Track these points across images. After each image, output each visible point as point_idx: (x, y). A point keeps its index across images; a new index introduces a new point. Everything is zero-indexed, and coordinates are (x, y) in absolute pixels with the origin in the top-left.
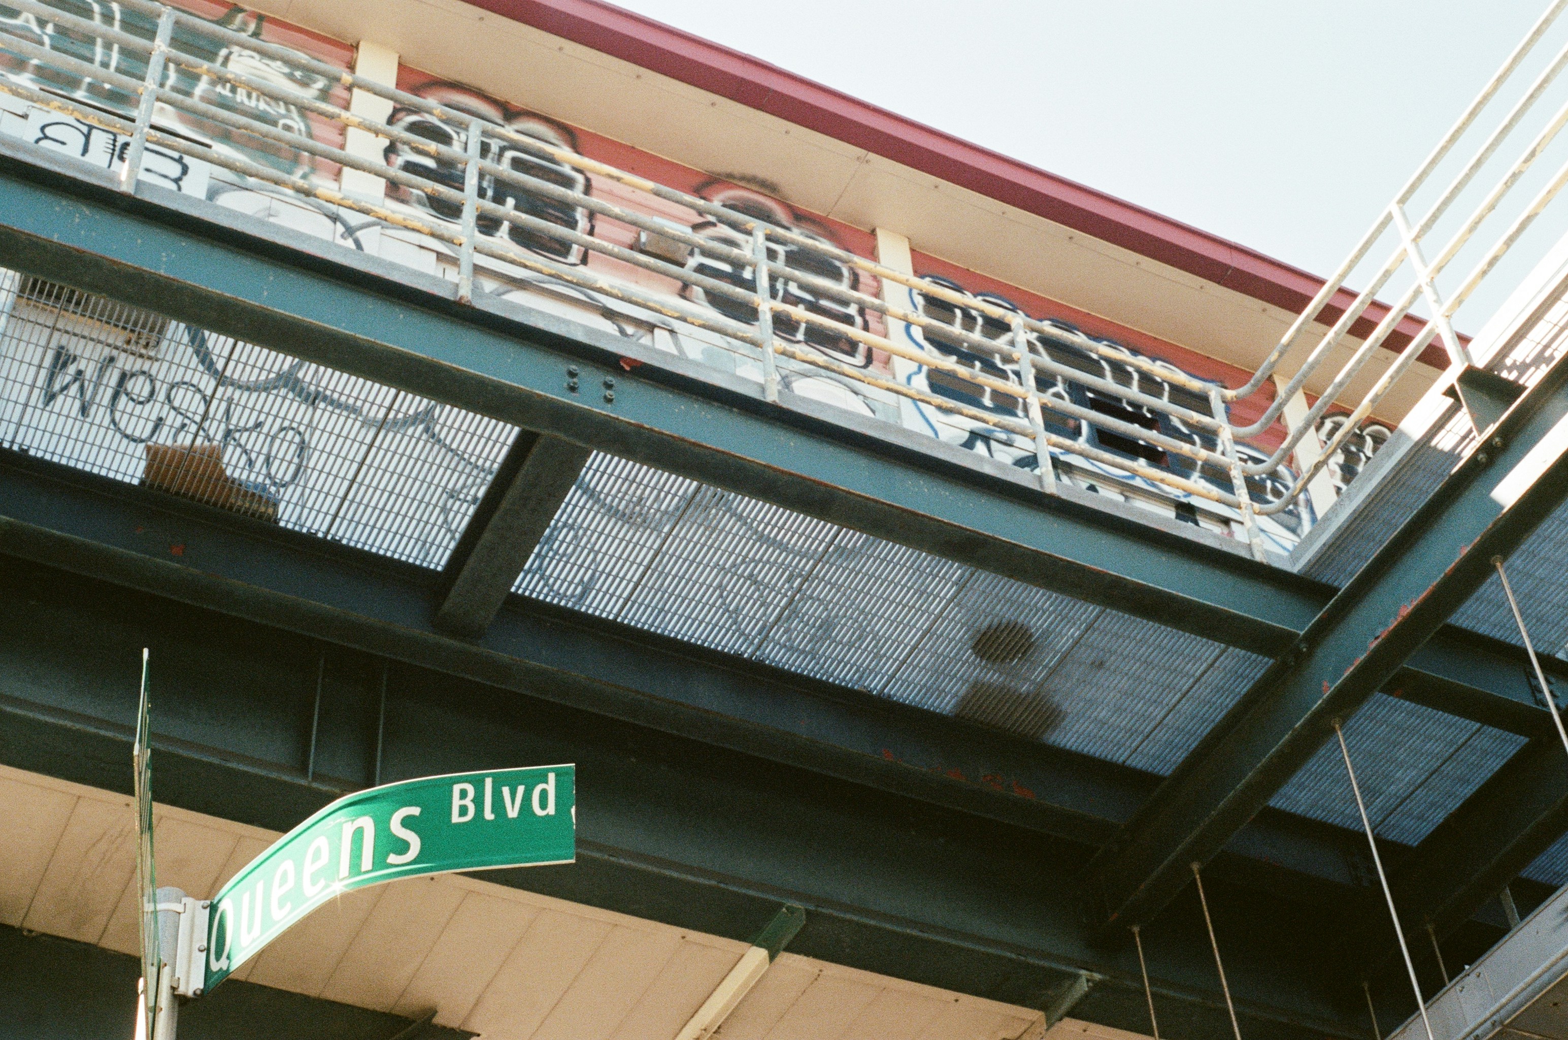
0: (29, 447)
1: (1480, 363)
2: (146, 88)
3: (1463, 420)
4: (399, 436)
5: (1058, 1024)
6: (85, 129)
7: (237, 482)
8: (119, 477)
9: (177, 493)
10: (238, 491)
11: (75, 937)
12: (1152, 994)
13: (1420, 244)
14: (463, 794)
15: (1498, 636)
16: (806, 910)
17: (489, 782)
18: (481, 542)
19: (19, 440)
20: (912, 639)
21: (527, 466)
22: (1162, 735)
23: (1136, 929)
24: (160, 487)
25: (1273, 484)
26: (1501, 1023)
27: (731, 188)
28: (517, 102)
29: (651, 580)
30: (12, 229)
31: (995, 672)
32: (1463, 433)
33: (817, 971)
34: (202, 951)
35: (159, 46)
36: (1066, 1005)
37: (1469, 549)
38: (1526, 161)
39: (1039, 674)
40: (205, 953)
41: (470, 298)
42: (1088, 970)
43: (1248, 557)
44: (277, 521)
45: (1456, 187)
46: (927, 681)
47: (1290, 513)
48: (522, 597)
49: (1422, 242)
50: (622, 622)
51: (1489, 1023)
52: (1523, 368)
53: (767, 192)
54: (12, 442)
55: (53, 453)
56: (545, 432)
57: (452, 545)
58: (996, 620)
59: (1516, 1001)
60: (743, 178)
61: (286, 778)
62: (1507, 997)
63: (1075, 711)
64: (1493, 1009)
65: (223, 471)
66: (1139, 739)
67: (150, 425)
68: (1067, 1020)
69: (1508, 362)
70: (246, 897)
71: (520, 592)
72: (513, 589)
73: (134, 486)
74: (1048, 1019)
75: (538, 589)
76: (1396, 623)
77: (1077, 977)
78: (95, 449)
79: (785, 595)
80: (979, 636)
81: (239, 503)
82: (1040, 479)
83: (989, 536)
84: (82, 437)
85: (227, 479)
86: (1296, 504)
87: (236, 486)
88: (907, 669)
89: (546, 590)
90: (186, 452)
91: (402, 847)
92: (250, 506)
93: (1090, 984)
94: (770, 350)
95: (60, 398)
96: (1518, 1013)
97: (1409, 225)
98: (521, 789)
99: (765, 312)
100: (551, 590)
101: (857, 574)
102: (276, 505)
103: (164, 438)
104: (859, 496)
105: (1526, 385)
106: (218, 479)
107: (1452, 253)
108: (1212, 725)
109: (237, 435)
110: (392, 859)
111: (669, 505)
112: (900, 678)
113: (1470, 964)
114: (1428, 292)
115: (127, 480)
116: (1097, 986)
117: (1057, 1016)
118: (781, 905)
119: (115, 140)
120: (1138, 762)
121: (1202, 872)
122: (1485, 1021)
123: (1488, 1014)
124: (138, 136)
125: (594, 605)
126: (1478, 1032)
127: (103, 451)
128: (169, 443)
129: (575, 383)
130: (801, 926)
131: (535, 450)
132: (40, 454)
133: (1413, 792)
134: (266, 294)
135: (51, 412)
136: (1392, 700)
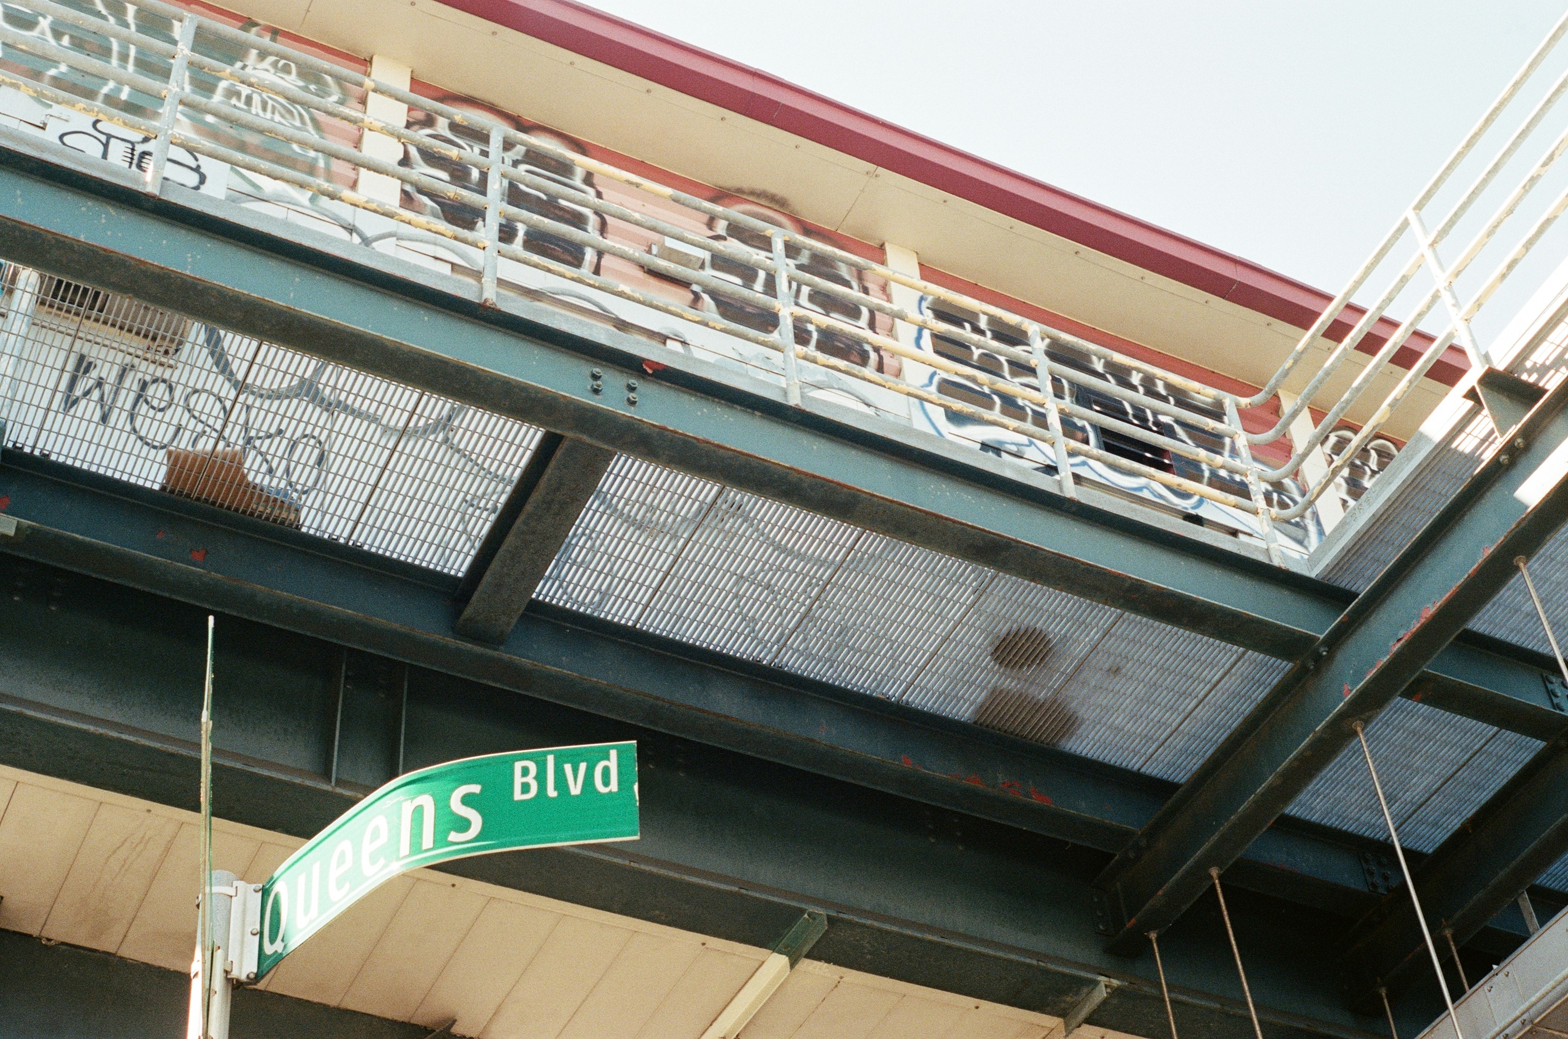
0: (51, 452)
1: (1501, 365)
2: (170, 90)
3: (1484, 422)
4: (421, 442)
5: (1076, 1031)
6: (103, 138)
7: (258, 488)
8: (140, 482)
9: (198, 499)
10: (260, 496)
11: (94, 946)
12: (1171, 1001)
13: (1437, 249)
14: (525, 772)
15: (1514, 641)
16: (828, 916)
17: (550, 759)
18: (504, 547)
19: (40, 445)
20: (931, 646)
21: (550, 470)
22: (1178, 742)
23: (1153, 936)
24: (181, 493)
25: (1279, 496)
26: (1532, 1021)
27: (741, 203)
28: (529, 116)
29: (670, 586)
30: (39, 228)
31: (1013, 678)
32: (1482, 436)
33: (837, 978)
34: (254, 935)
35: (182, 50)
36: (1084, 1013)
37: (1492, 550)
38: (1545, 164)
39: (1056, 681)
40: (257, 937)
41: (494, 300)
42: (1106, 976)
43: (1267, 561)
44: (298, 528)
45: (1473, 192)
46: (946, 688)
47: (1297, 525)
48: (542, 603)
49: (1438, 247)
50: (641, 629)
51: (1518, 1023)
52: (1543, 370)
53: (776, 207)
54: (34, 447)
55: (75, 459)
56: (569, 434)
57: (473, 552)
58: (1015, 626)
59: (1545, 1000)
60: (752, 193)
61: (308, 783)
62: (1538, 995)
63: (1091, 718)
64: (1523, 1007)
65: (244, 476)
66: (1154, 746)
67: (172, 430)
68: (1085, 1027)
69: (1528, 364)
70: (302, 879)
71: (541, 598)
72: (534, 596)
73: (155, 490)
74: (1067, 1025)
75: (558, 596)
76: (1418, 625)
77: (1096, 983)
78: (117, 454)
79: (803, 604)
80: (997, 643)
81: (261, 508)
82: (1060, 484)
83: (1012, 539)
84: (104, 442)
85: (248, 484)
86: (1302, 517)
87: (258, 491)
88: (926, 675)
89: (565, 597)
90: (208, 457)
91: (463, 825)
92: (272, 511)
93: (1109, 990)
94: (792, 354)
95: (83, 402)
96: (1549, 1011)
97: (1426, 232)
98: (583, 766)
99: (785, 317)
100: (570, 597)
101: (877, 581)
102: (298, 511)
103: (184, 443)
104: (883, 498)
105: (1547, 387)
106: (239, 485)
107: (1470, 258)
108: (1229, 732)
109: (258, 443)
110: (453, 836)
111: (688, 512)
112: (919, 685)
113: (1498, 964)
114: (1446, 297)
115: (148, 485)
116: (1116, 993)
117: (1074, 1025)
118: (802, 911)
119: (133, 150)
120: (1153, 770)
121: (1220, 877)
122: (1515, 1020)
123: (1518, 1013)
124: (163, 138)
125: (613, 611)
126: (1507, 1031)
127: (125, 456)
128: (190, 448)
129: (599, 386)
130: (823, 931)
131: (559, 453)
132: (61, 459)
133: (1429, 798)
134: (292, 295)
135: (74, 416)
136: (1410, 704)
